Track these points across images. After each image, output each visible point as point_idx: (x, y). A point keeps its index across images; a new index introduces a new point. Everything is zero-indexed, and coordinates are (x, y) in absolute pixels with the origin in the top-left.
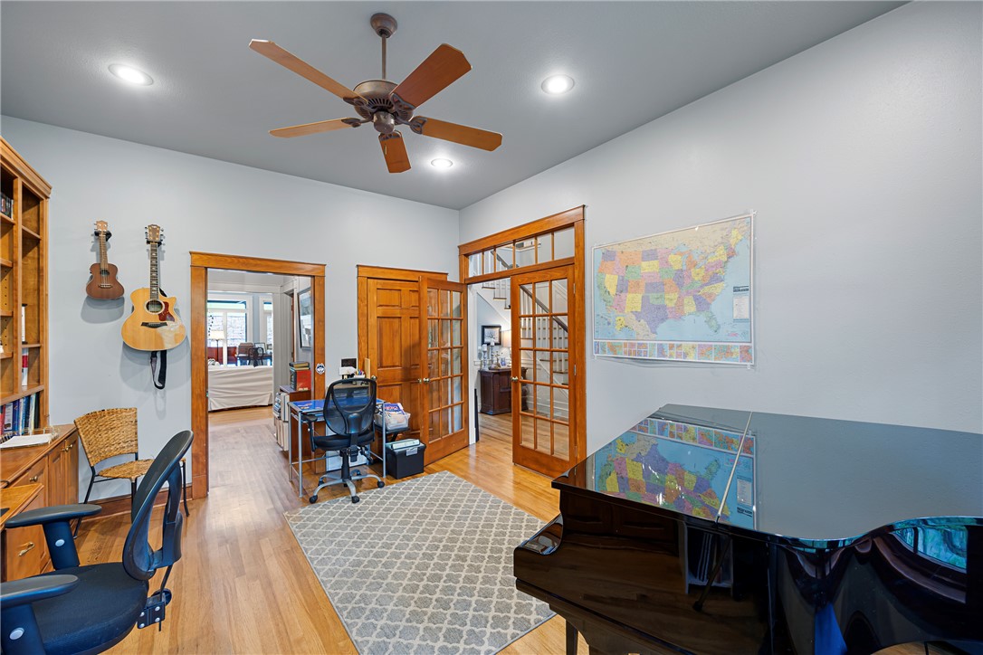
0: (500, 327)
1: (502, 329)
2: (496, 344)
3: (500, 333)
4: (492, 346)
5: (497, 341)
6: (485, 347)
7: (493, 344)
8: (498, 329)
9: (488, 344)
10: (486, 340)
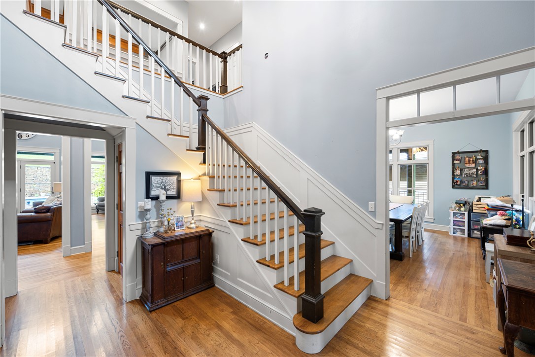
0: (178, 174)
1: (182, 177)
2: (169, 198)
3: (179, 182)
4: (163, 202)
5: (173, 192)
6: (149, 204)
7: (163, 197)
8: (174, 178)
9: (156, 198)
10: (153, 193)
